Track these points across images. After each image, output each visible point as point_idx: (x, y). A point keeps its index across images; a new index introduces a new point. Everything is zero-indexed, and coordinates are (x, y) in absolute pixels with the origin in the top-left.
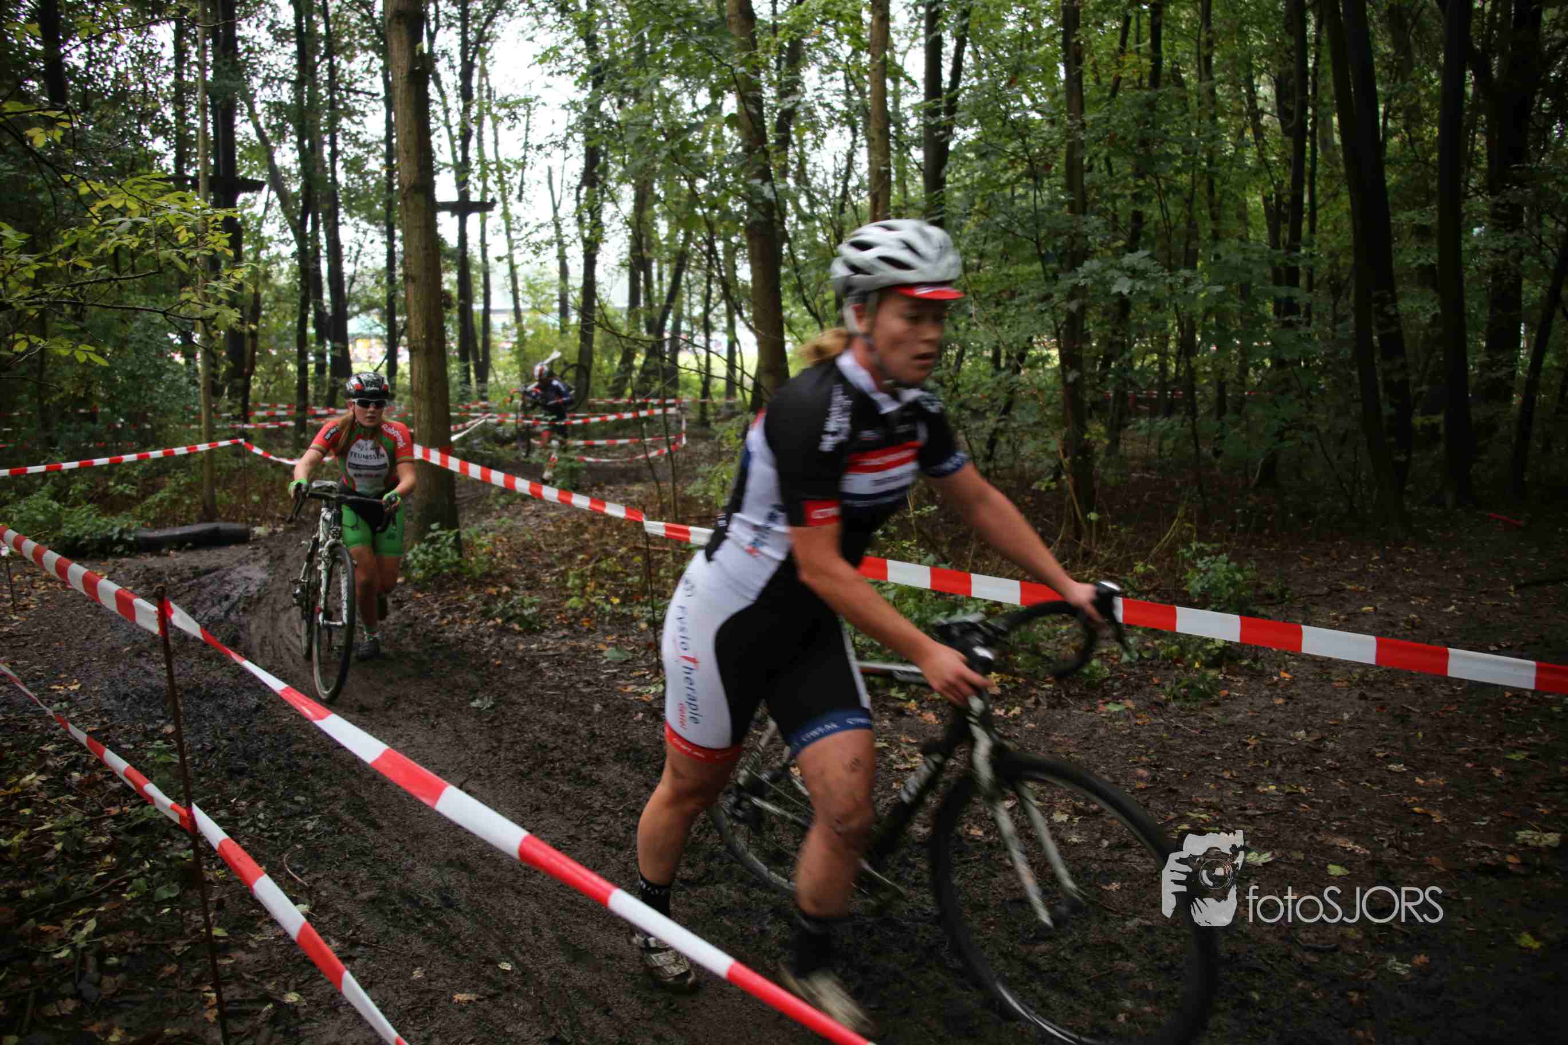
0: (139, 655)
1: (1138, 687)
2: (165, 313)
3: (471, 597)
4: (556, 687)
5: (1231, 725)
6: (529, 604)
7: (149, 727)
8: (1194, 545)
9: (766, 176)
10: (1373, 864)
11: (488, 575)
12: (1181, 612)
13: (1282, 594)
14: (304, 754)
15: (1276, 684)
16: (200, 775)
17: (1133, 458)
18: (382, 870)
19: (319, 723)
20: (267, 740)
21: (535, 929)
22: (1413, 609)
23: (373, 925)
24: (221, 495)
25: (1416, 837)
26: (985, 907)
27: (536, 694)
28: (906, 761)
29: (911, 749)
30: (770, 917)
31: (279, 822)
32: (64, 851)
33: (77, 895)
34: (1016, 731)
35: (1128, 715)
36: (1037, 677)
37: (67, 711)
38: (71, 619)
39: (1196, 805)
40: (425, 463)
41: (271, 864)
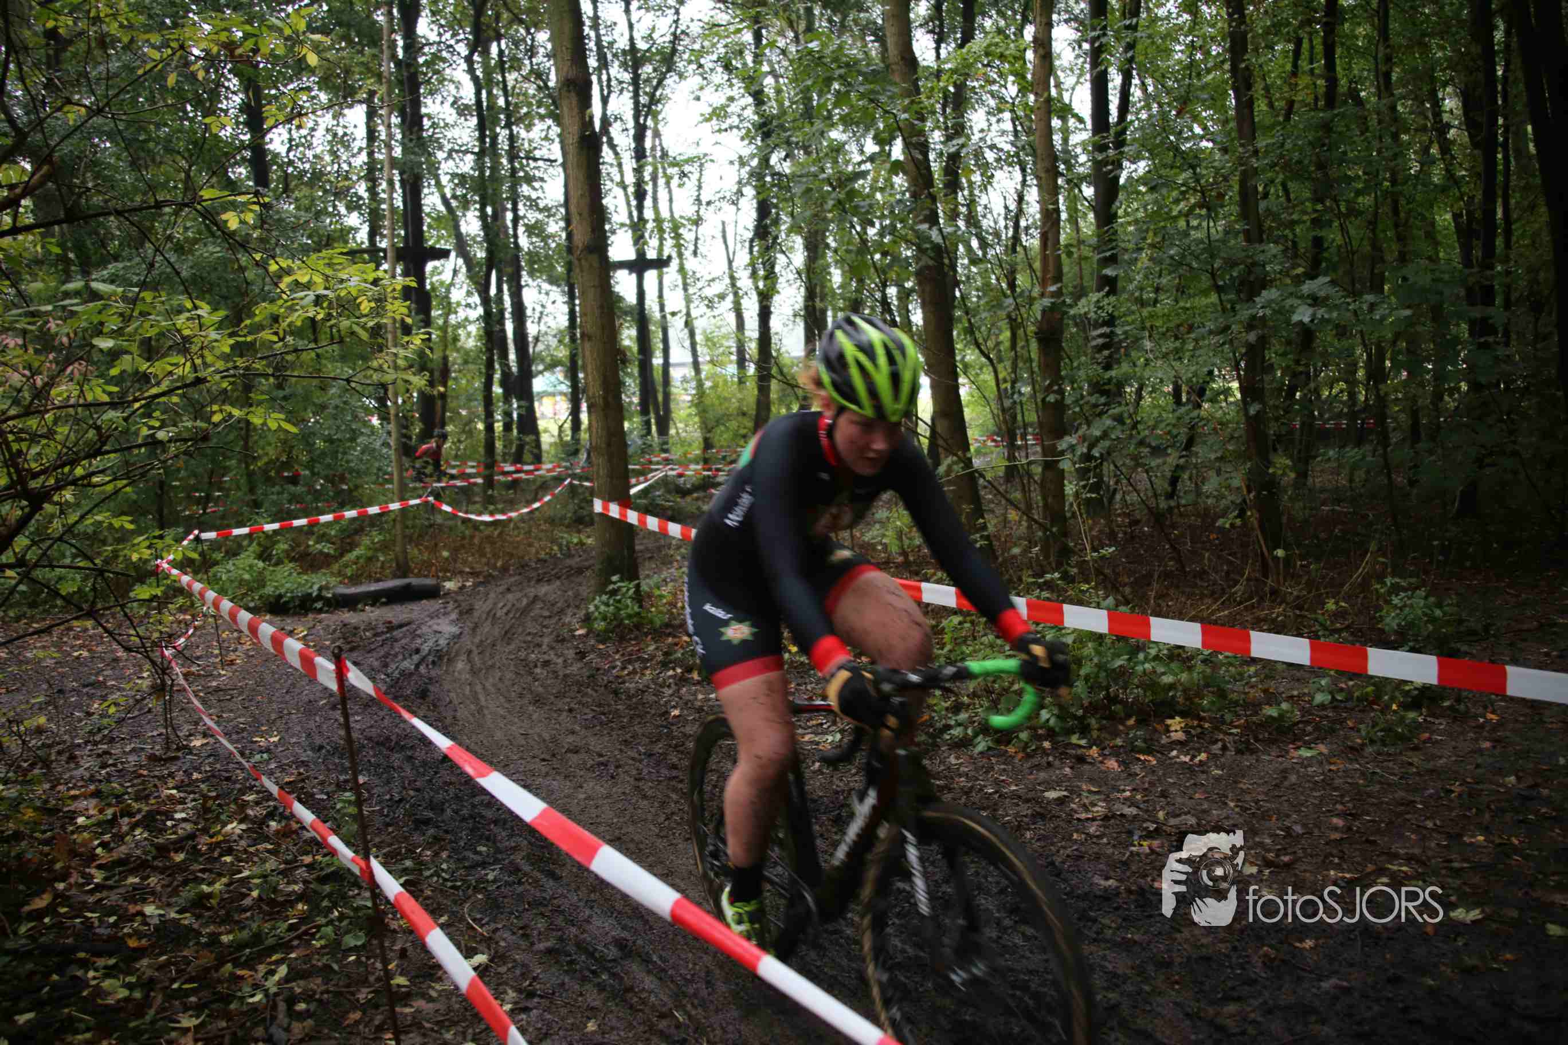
0: (334, 708)
1: (1332, 731)
2: (350, 380)
3: (652, 648)
5: (1432, 771)
7: (342, 778)
8: (1389, 581)
9: (933, 220)
11: (668, 625)
12: (1372, 652)
13: (1487, 628)
14: (489, 805)
15: (1482, 726)
16: (388, 825)
17: (1322, 490)
18: (559, 920)
19: (481, 781)
20: (452, 791)
23: (548, 977)
24: (413, 551)
26: (1169, 965)
28: (1087, 810)
29: (1092, 798)
31: (462, 872)
32: (260, 898)
33: (271, 941)
34: (1202, 778)
35: (1321, 760)
36: (1224, 722)
37: (268, 762)
38: (273, 673)
39: (1396, 856)
40: (604, 516)
41: (453, 914)
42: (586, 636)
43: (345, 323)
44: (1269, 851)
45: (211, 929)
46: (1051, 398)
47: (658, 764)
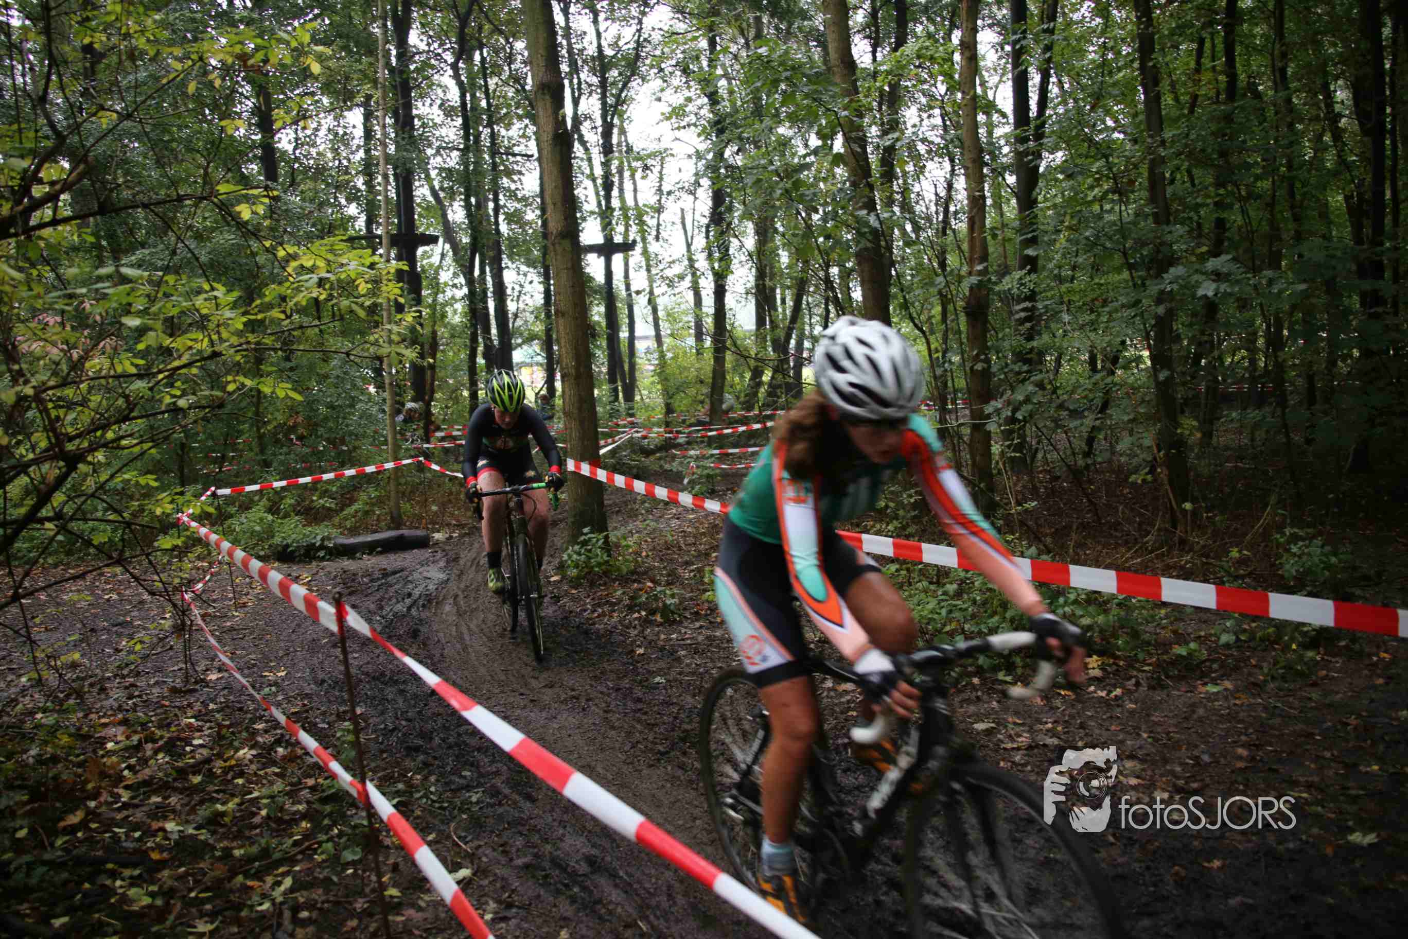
0: (335, 646)
1: (1236, 669)
3: (619, 593)
4: (693, 673)
5: (1329, 706)
6: (670, 596)
7: (342, 709)
8: (1288, 531)
9: (871, 207)
11: (634, 572)
12: (1274, 597)
13: (1379, 575)
15: (1375, 664)
16: (382, 752)
17: (1227, 448)
18: (536, 838)
19: (465, 714)
20: (440, 721)
23: (525, 889)
24: (406, 506)
27: (676, 680)
28: (1013, 741)
29: (1018, 729)
31: (448, 794)
32: (268, 817)
33: (277, 856)
34: (1118, 712)
35: (1227, 695)
36: (1137, 661)
37: (275, 694)
38: (281, 614)
39: (1296, 784)
40: (576, 474)
41: (440, 832)
42: (561, 581)
43: (345, 303)
44: (1178, 778)
45: (225, 843)
46: (979, 367)
47: (625, 697)
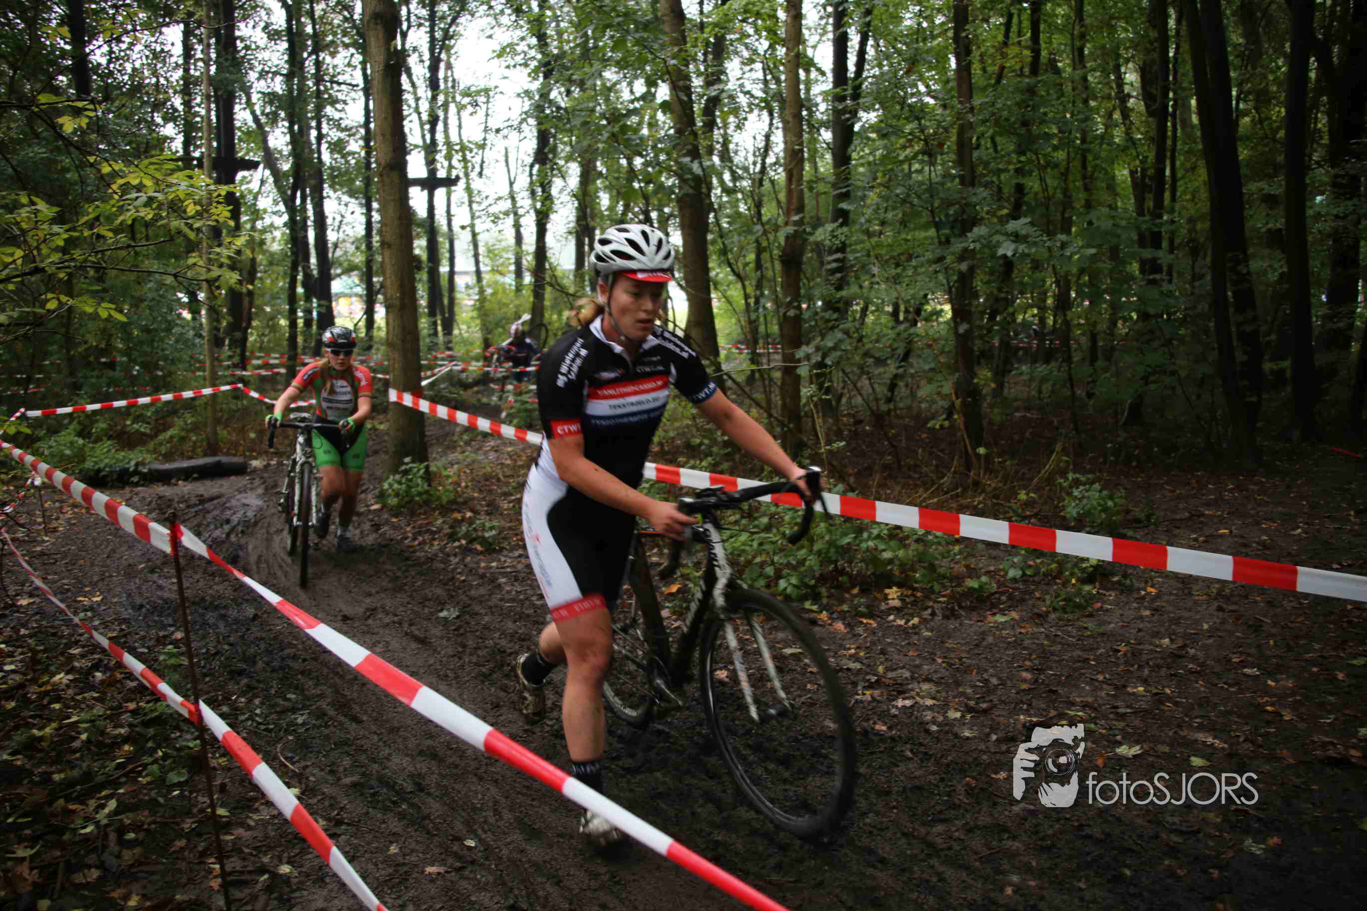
0: (152, 571)
1: (1022, 601)
2: (175, 276)
3: (439, 521)
4: (513, 600)
5: (1103, 634)
6: (490, 527)
7: (161, 634)
8: (1071, 476)
9: (695, 154)
10: (1230, 756)
11: (453, 502)
12: (1060, 534)
13: (1148, 517)
14: (295, 657)
15: (1143, 598)
16: (205, 675)
17: (1016, 400)
18: (363, 758)
19: (310, 631)
20: (263, 646)
21: (495, 810)
22: (1265, 531)
23: (354, 807)
24: (223, 433)
25: (1268, 733)
26: (888, 793)
27: (496, 606)
30: (701, 801)
31: (274, 716)
32: (89, 741)
33: (99, 779)
34: (915, 639)
35: (1013, 625)
36: (933, 592)
37: (91, 619)
38: (94, 540)
39: (1073, 704)
40: (399, 405)
41: (266, 754)
42: (381, 510)
43: (174, 224)
44: (969, 699)
45: (43, 768)
46: (792, 313)
